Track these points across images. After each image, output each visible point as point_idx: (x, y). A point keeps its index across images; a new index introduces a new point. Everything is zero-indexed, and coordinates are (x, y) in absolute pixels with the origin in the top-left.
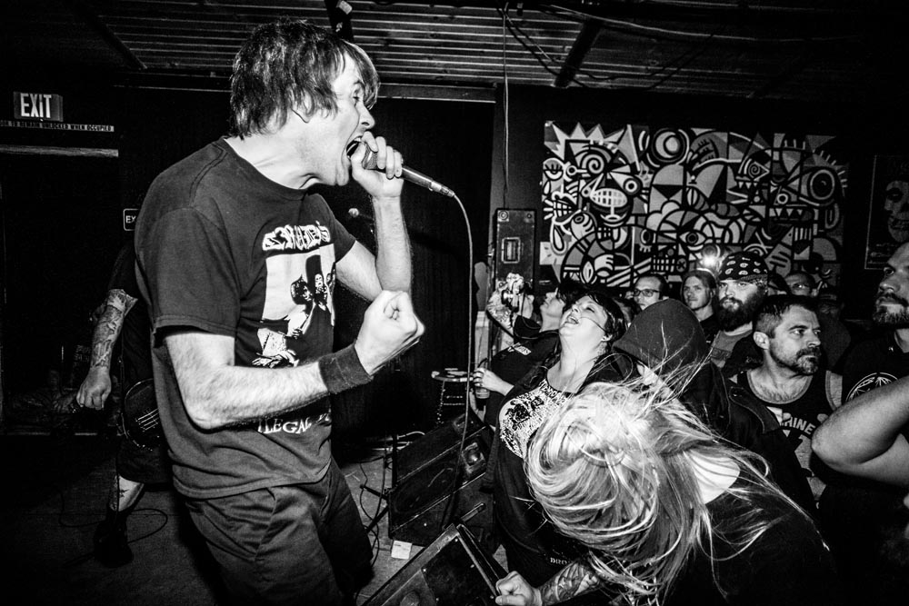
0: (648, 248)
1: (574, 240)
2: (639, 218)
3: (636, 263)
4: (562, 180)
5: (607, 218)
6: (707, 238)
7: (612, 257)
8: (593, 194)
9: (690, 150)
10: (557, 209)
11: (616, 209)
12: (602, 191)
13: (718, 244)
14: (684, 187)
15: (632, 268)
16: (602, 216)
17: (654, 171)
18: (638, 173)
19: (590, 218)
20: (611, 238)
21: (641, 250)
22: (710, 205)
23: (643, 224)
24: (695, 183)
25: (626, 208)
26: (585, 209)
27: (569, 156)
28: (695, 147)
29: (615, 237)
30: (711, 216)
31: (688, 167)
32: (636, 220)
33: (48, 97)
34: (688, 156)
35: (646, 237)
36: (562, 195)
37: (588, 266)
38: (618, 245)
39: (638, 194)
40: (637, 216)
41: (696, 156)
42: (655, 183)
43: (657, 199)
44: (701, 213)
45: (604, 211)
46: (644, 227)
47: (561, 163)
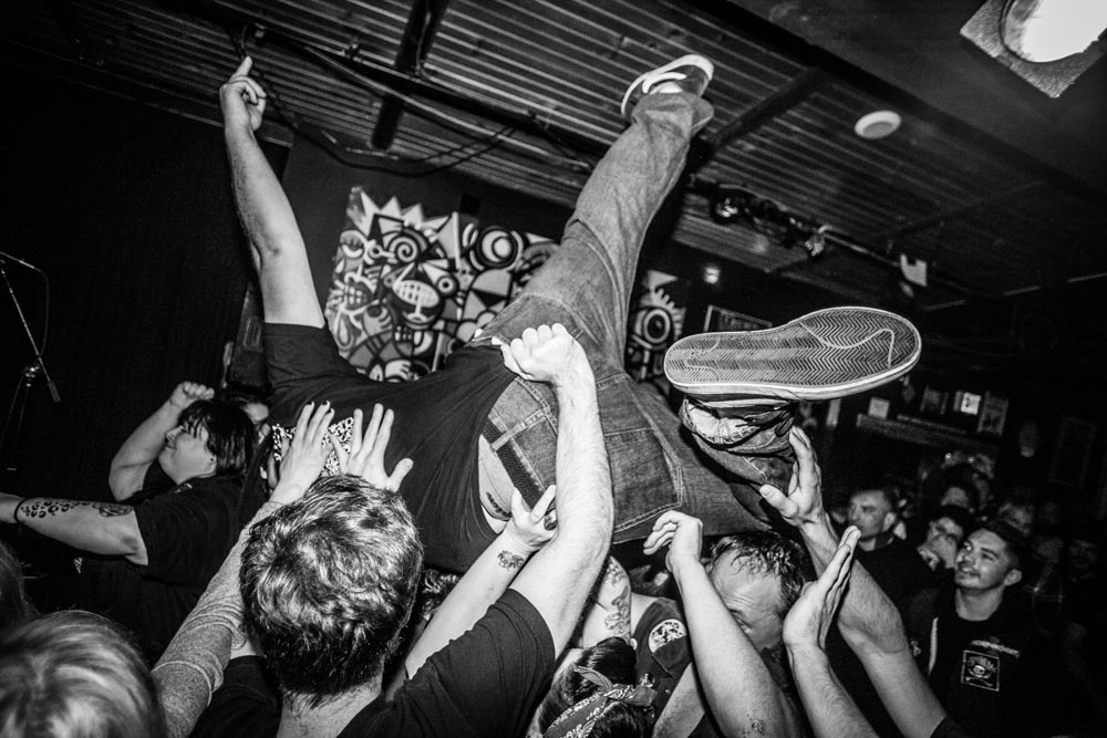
1: (364, 336)
2: (449, 324)
4: (360, 261)
5: (410, 317)
7: (408, 364)
8: (398, 285)
9: (522, 258)
10: (349, 295)
11: (423, 308)
12: (409, 283)
16: (404, 313)
17: (476, 273)
18: (457, 271)
19: (389, 313)
20: (412, 341)
23: (453, 333)
25: (436, 310)
26: (385, 301)
27: (376, 233)
28: (528, 255)
29: (417, 341)
31: (516, 276)
32: (446, 326)
34: (518, 264)
36: (358, 278)
37: (377, 370)
38: (418, 351)
39: (453, 296)
40: (447, 321)
41: (527, 266)
42: (474, 286)
43: (474, 306)
45: (407, 308)
46: (454, 336)
47: (364, 240)
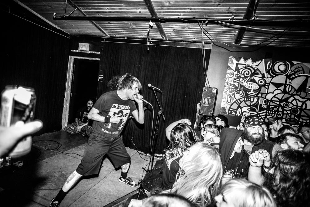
0: (266, 106)
1: (235, 100)
3: (259, 111)
4: (233, 78)
5: (249, 93)
6: (294, 105)
7: (250, 108)
8: (245, 84)
9: (290, 70)
10: (230, 88)
11: (253, 90)
12: (249, 83)
13: (299, 109)
14: (285, 84)
15: (257, 113)
16: (247, 92)
17: (272, 77)
18: (265, 77)
19: (242, 92)
20: (250, 101)
21: (262, 106)
22: (297, 92)
23: (265, 97)
24: (291, 83)
25: (258, 90)
26: (241, 89)
27: (237, 69)
28: (293, 68)
29: (252, 100)
30: (296, 97)
31: (288, 77)
32: (262, 95)
33: (86, 44)
34: (289, 72)
35: (265, 102)
36: (232, 83)
37: (239, 110)
38: (252, 104)
39: (264, 85)
40: (262, 93)
41: (293, 72)
42: (271, 82)
43: (272, 88)
44: (292, 95)
45: (248, 90)
46: (265, 98)
47: (233, 72)
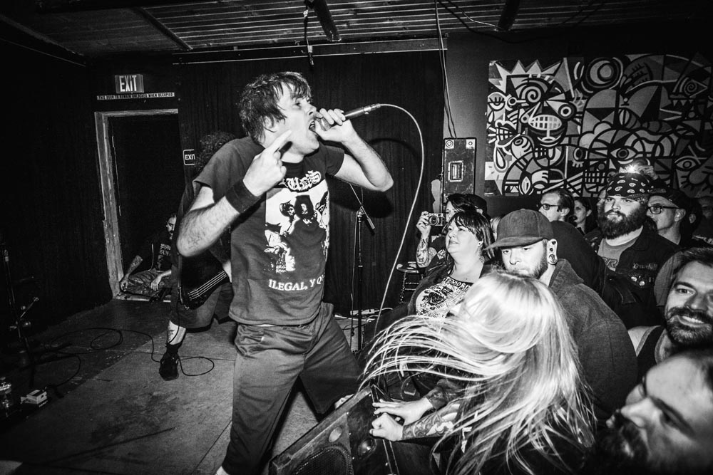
0: (581, 164)
1: (514, 160)
2: (572, 138)
3: (568, 177)
4: (504, 110)
5: (543, 140)
6: (637, 153)
7: (547, 172)
8: (531, 120)
9: (623, 75)
10: (499, 135)
11: (551, 132)
12: (539, 117)
13: (649, 158)
14: (616, 109)
15: (565, 181)
16: (539, 138)
17: (588, 97)
18: (572, 99)
19: (528, 140)
20: (547, 156)
21: (574, 165)
22: (642, 123)
23: (576, 144)
24: (628, 105)
25: (561, 131)
26: (524, 133)
27: (511, 89)
28: (628, 73)
29: (551, 155)
30: (641, 133)
31: (621, 91)
32: (570, 140)
33: (134, 77)
34: (621, 80)
35: (578, 155)
36: (503, 122)
37: (526, 181)
38: (552, 162)
39: (572, 118)
40: (570, 137)
41: (630, 80)
42: (587, 107)
43: (589, 121)
44: (632, 131)
45: (540, 134)
46: (577, 146)
47: (503, 96)
